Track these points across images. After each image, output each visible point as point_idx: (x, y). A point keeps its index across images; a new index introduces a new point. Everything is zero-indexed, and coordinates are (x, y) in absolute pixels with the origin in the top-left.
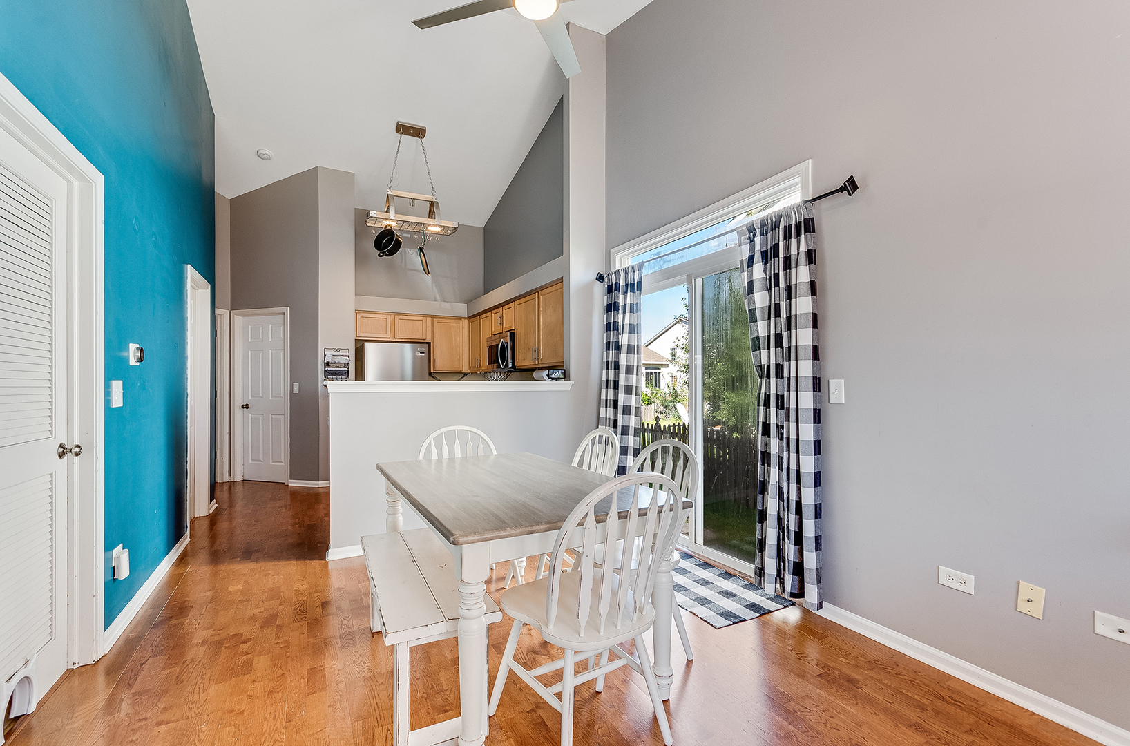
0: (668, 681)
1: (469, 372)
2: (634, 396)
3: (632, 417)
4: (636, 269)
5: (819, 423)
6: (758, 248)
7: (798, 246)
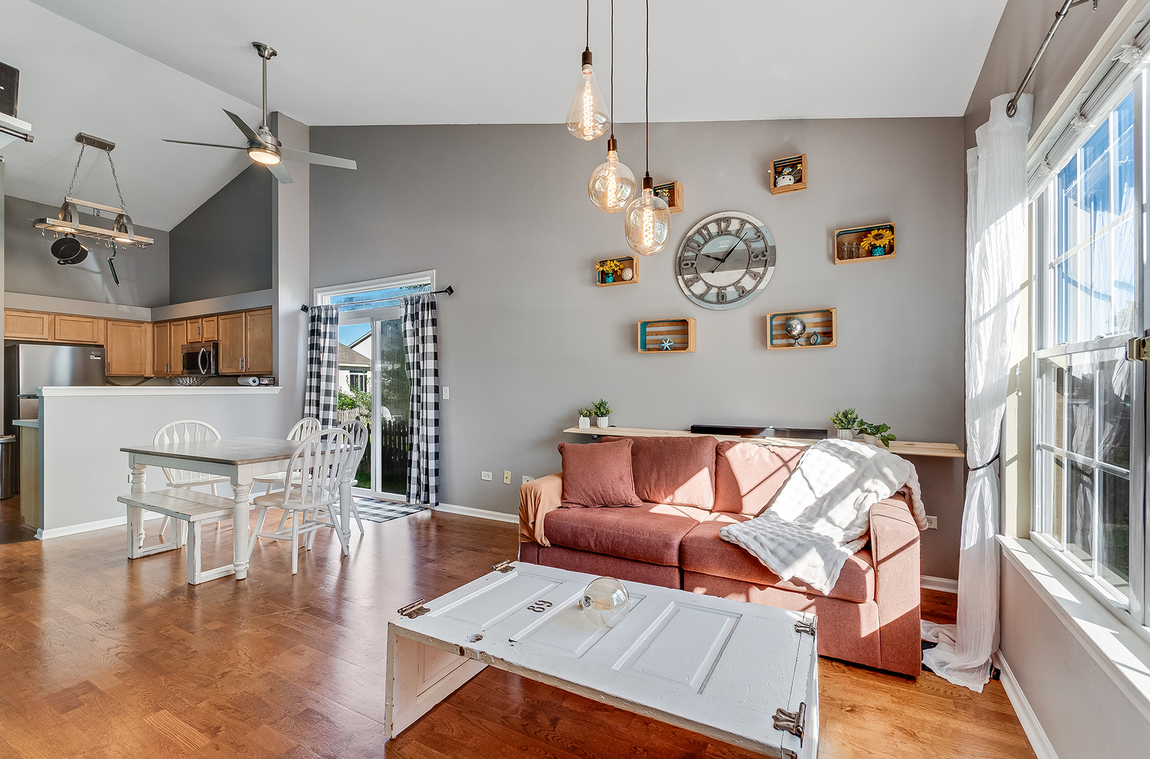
0: (349, 535)
1: (153, 376)
2: (332, 398)
3: (331, 412)
4: (334, 308)
5: (438, 409)
6: (409, 312)
7: (428, 315)
